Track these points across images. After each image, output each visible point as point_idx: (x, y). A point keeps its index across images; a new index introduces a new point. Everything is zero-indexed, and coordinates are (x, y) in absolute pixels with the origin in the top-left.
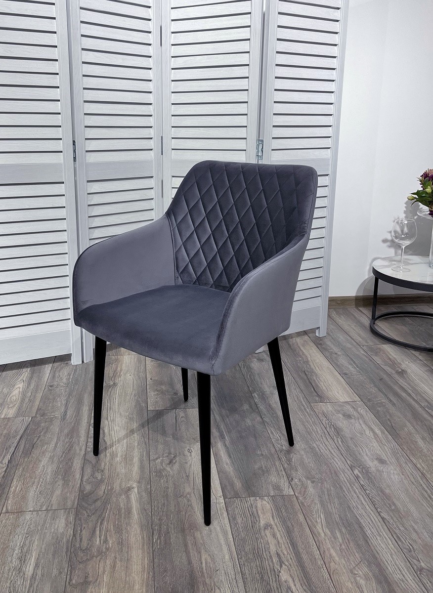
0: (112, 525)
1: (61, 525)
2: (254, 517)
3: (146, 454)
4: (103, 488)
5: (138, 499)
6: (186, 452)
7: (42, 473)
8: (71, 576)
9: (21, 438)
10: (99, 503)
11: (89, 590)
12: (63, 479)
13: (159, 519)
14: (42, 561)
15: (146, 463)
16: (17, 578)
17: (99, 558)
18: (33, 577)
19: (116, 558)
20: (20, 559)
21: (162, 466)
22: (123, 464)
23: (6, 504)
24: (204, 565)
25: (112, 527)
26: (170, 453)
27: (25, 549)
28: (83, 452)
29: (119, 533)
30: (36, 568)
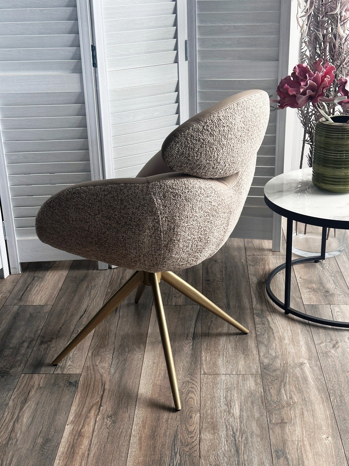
0: (294, 387)
1: (251, 384)
3: (311, 339)
4: (279, 361)
5: (311, 371)
6: (346, 340)
7: (224, 349)
8: (270, 418)
9: (196, 321)
10: (278, 372)
11: (287, 428)
12: (243, 353)
13: (333, 386)
14: (245, 407)
15: (312, 346)
16: (228, 417)
17: (289, 408)
18: (241, 417)
19: (303, 409)
20: (227, 405)
21: (327, 349)
22: (291, 346)
23: (202, 368)
25: (294, 389)
26: (332, 340)
27: (229, 399)
28: (254, 335)
29: (301, 393)
30: (241, 412)
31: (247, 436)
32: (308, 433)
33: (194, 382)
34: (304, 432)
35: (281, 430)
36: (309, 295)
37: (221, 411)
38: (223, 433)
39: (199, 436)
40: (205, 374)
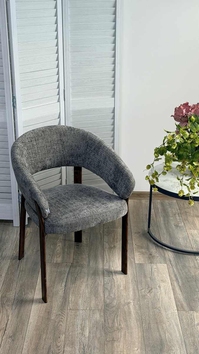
0: (122, 318)
1: (97, 316)
2: (192, 320)
3: (136, 286)
4: (115, 301)
5: (134, 308)
6: (158, 287)
7: (83, 293)
8: (106, 338)
9: (68, 274)
10: (114, 309)
11: (115, 343)
12: (95, 296)
13: (145, 318)
14: (92, 331)
15: (137, 291)
16: (82, 337)
17: (118, 331)
18: (89, 337)
19: (126, 332)
20: (81, 329)
21: (145, 293)
22: (124, 291)
23: (69, 306)
24: (167, 337)
26: (149, 287)
27: (83, 325)
28: (102, 283)
29: (126, 322)
30: (90, 334)
31: (91, 349)
32: (127, 346)
33: (63, 315)
34: (125, 347)
35: (112, 345)
36: (140, 256)
37: (78, 333)
38: (77, 348)
39: (63, 349)
40: (70, 309)
